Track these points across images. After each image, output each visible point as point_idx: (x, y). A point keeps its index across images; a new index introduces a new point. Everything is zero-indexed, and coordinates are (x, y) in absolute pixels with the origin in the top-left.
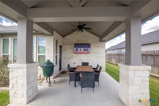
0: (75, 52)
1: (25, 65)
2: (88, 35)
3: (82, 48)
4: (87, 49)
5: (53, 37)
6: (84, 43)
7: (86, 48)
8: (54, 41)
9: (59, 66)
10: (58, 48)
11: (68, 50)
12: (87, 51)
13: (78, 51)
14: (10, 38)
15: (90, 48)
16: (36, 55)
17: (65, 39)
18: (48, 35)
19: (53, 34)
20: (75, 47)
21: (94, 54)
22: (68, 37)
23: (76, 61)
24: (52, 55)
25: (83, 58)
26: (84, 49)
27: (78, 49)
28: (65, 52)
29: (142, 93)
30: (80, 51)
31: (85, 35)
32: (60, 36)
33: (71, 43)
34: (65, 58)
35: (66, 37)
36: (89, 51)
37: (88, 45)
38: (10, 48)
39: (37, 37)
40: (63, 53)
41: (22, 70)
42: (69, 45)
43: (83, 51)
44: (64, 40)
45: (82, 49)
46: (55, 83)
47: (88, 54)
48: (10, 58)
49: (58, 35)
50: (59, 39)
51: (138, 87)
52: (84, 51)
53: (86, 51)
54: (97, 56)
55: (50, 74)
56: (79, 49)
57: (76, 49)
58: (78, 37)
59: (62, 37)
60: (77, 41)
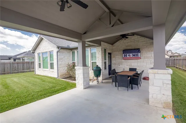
0: (123, 58)
1: (82, 68)
2: (138, 39)
3: (131, 53)
4: (137, 54)
5: (101, 47)
6: (133, 48)
7: (135, 53)
8: (102, 50)
9: (108, 71)
10: (107, 55)
11: (117, 56)
12: (137, 56)
13: (126, 56)
14: (75, 51)
15: (140, 52)
16: (91, 61)
17: (114, 46)
18: (97, 46)
19: (101, 45)
20: (123, 53)
21: (147, 60)
22: (117, 44)
23: (126, 67)
24: (101, 61)
25: (133, 64)
26: (133, 55)
27: (126, 55)
28: (115, 58)
29: (163, 94)
30: (129, 57)
31: (134, 39)
32: (108, 44)
33: (120, 49)
34: (115, 64)
35: (115, 44)
36: (139, 56)
37: (138, 50)
38: (76, 58)
39: (90, 49)
40: (113, 59)
41: (81, 70)
42: (118, 52)
43: (131, 56)
44: (113, 48)
45: (131, 55)
46: (102, 82)
47: (138, 60)
48: (76, 64)
49: (106, 44)
50: (108, 47)
51: (159, 88)
52: (133, 57)
53: (135, 56)
54: (150, 61)
55: (98, 75)
56: (128, 55)
57: (125, 55)
58: (127, 43)
59: (110, 45)
60: (126, 46)
